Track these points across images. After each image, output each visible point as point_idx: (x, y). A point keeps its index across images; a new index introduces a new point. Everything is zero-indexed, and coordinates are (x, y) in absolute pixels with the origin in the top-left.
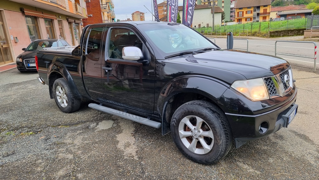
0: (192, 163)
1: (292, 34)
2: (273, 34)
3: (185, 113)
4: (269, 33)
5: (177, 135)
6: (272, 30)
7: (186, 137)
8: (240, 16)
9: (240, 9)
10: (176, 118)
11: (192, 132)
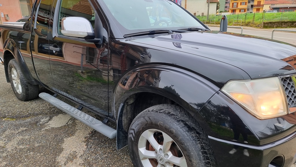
1: (285, 26)
2: (266, 25)
3: (146, 125)
4: (263, 23)
5: (136, 153)
6: (266, 21)
7: (149, 159)
8: (234, 7)
10: (134, 130)
11: (156, 152)
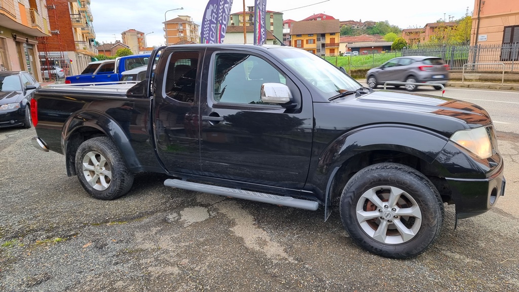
0: (382, 260)
2: (355, 74)
3: (371, 183)
4: (350, 72)
5: (354, 217)
7: (367, 221)
8: (298, 46)
9: (298, 35)
10: (354, 192)
11: (380, 210)
